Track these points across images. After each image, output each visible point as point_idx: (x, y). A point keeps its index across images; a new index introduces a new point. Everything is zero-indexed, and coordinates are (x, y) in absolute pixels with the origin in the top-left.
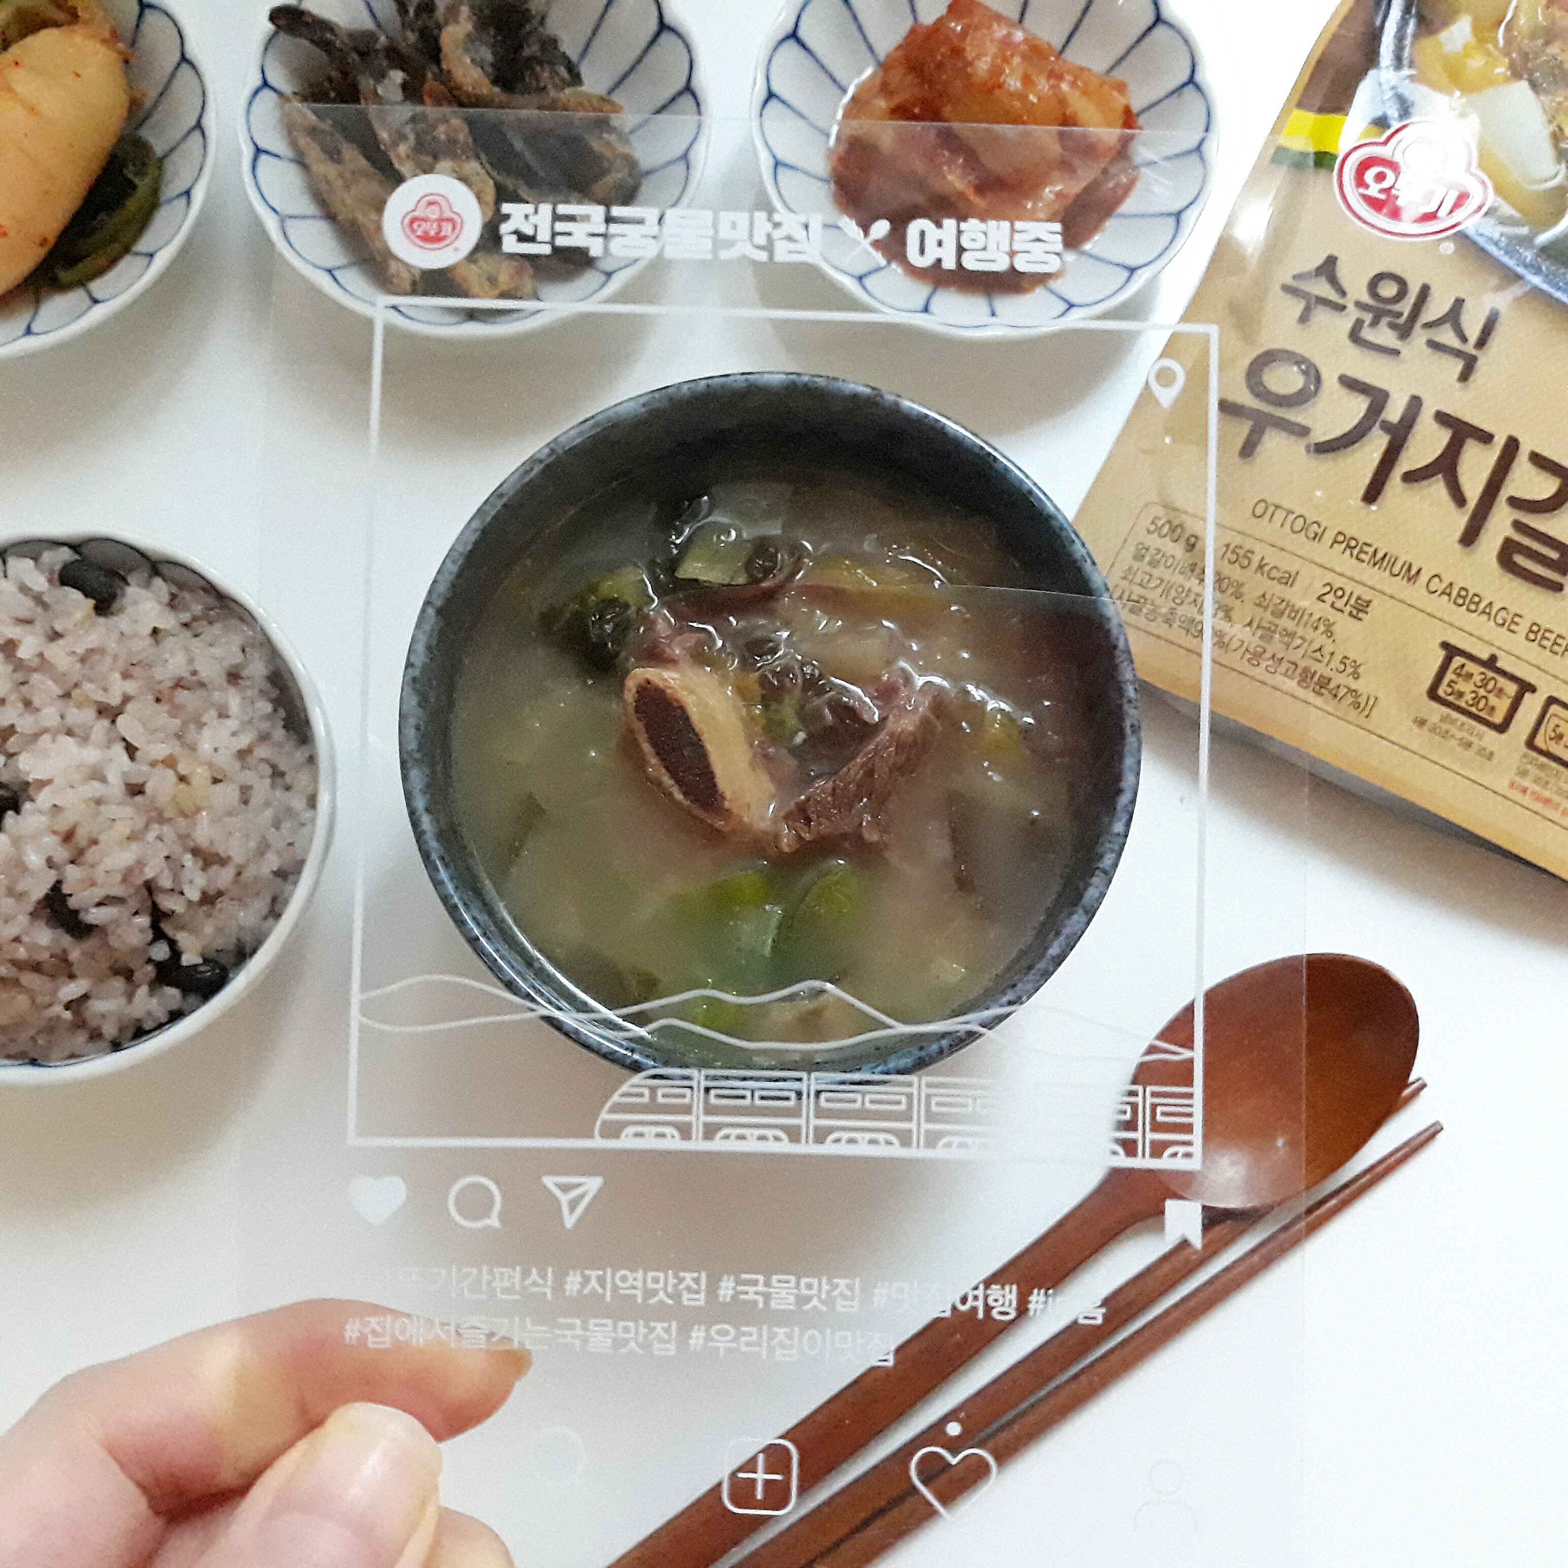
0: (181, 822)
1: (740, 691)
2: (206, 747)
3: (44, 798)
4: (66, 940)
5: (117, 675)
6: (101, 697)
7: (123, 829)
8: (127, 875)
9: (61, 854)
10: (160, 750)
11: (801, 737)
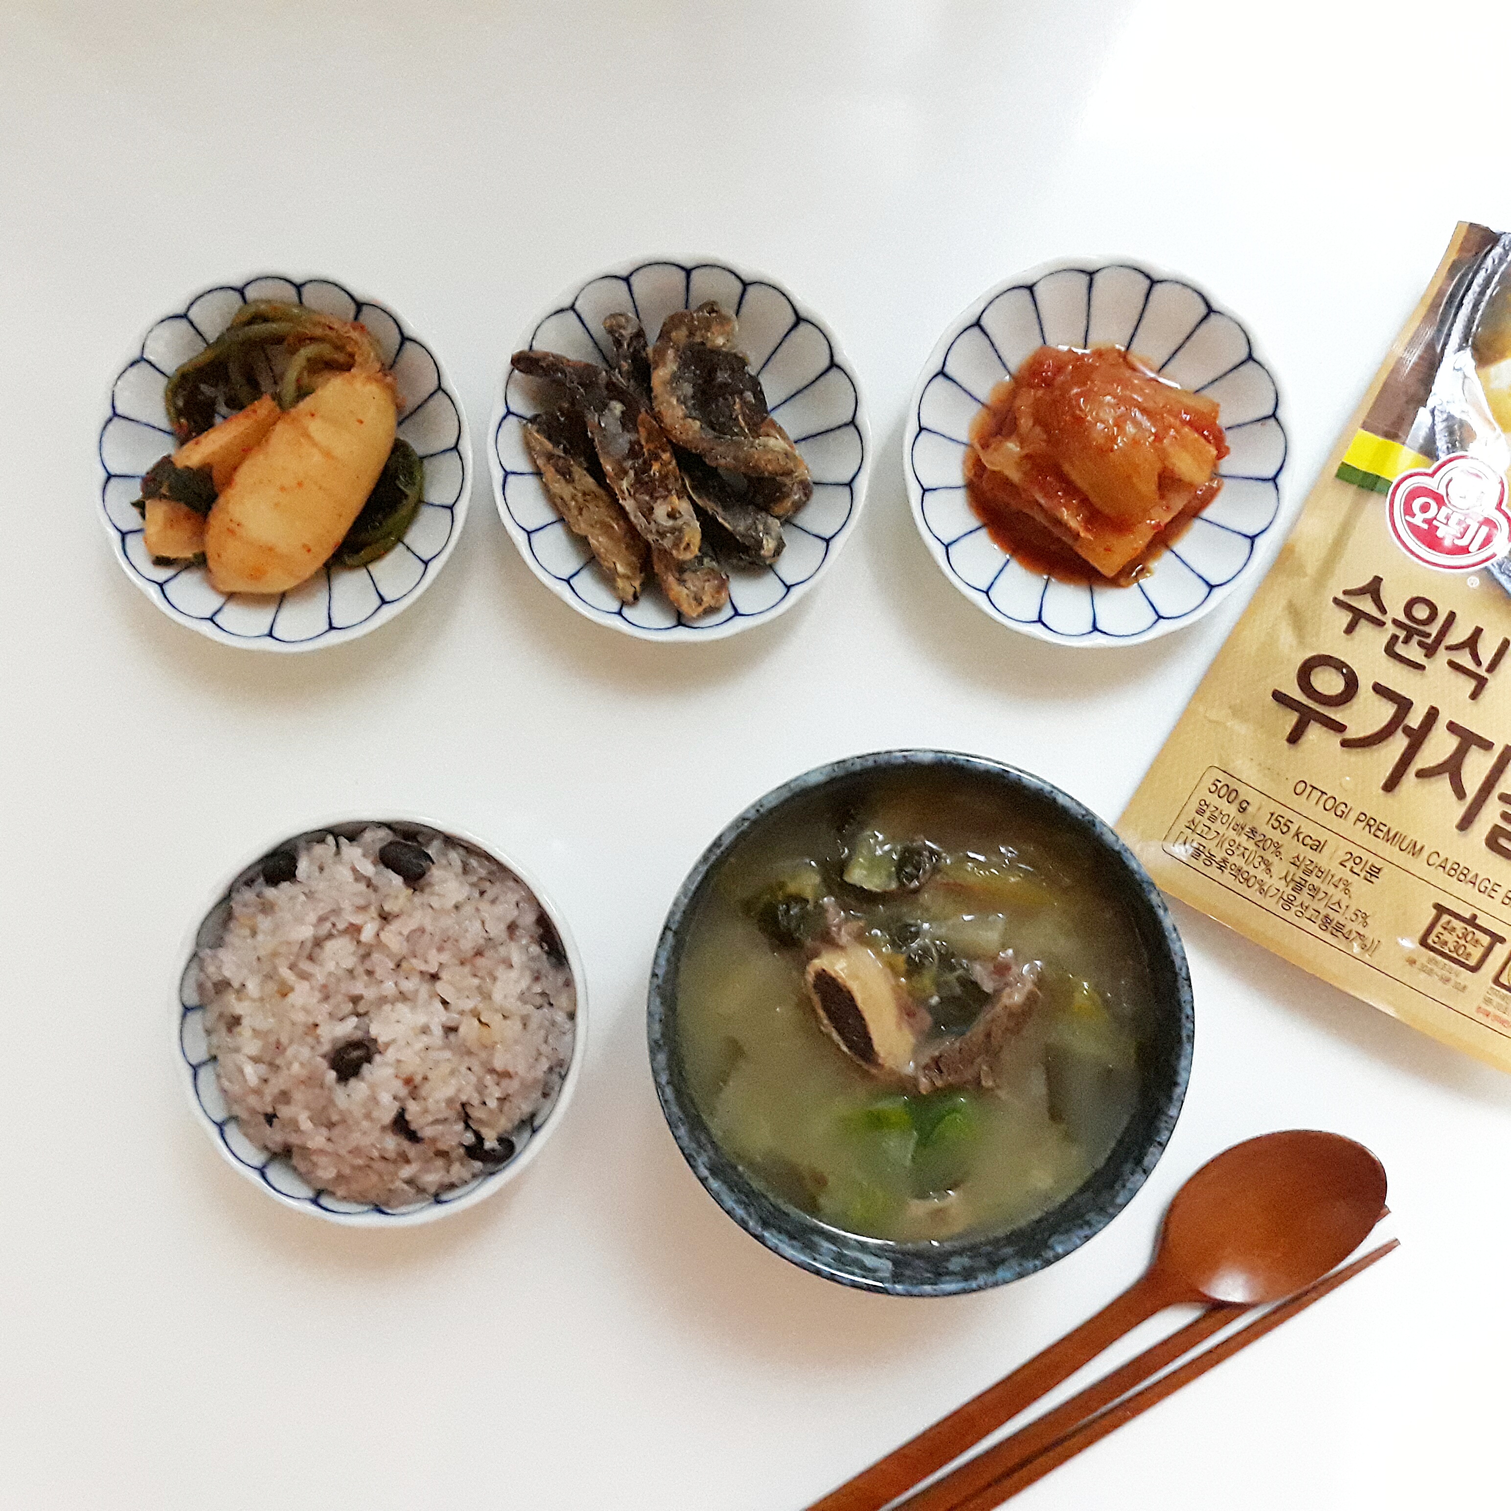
0: (483, 1055)
1: (892, 967)
2: (498, 996)
3: (391, 1054)
4: (406, 1144)
5: (434, 951)
6: (423, 967)
7: (445, 1068)
8: (450, 1102)
9: (403, 1092)
10: (469, 1005)
11: (935, 1000)
